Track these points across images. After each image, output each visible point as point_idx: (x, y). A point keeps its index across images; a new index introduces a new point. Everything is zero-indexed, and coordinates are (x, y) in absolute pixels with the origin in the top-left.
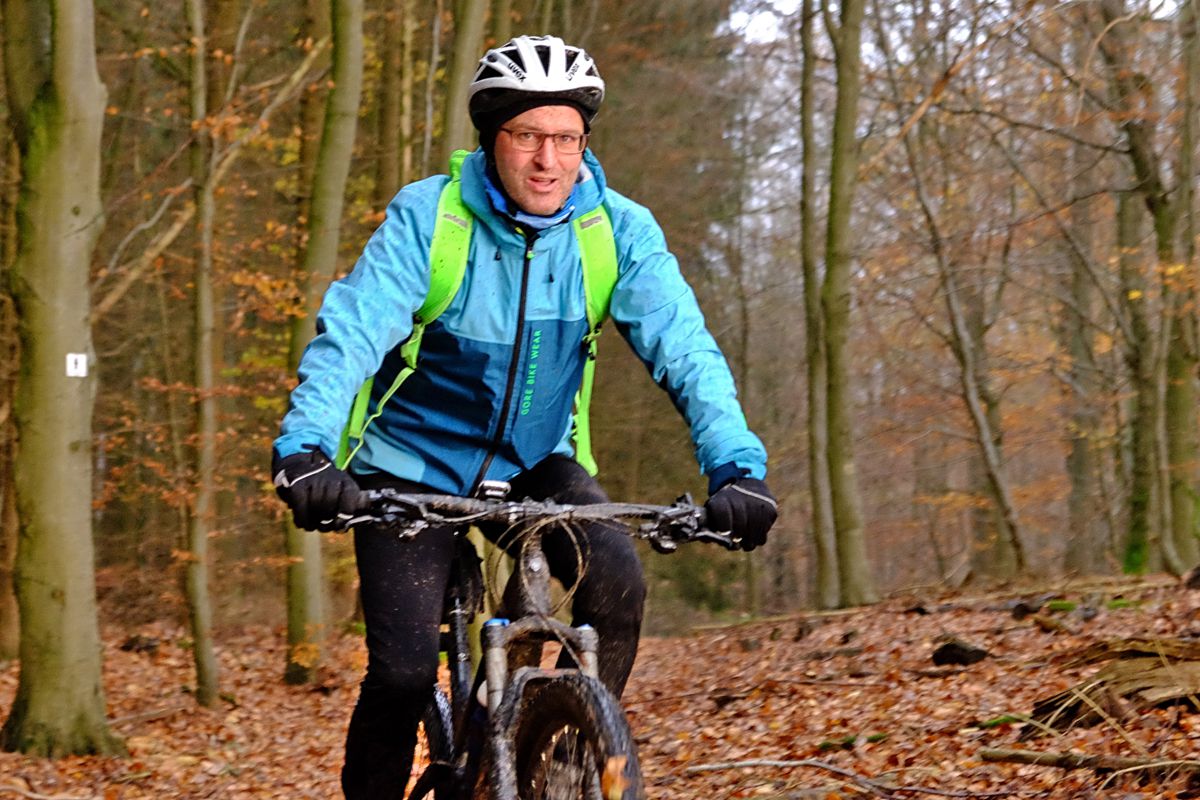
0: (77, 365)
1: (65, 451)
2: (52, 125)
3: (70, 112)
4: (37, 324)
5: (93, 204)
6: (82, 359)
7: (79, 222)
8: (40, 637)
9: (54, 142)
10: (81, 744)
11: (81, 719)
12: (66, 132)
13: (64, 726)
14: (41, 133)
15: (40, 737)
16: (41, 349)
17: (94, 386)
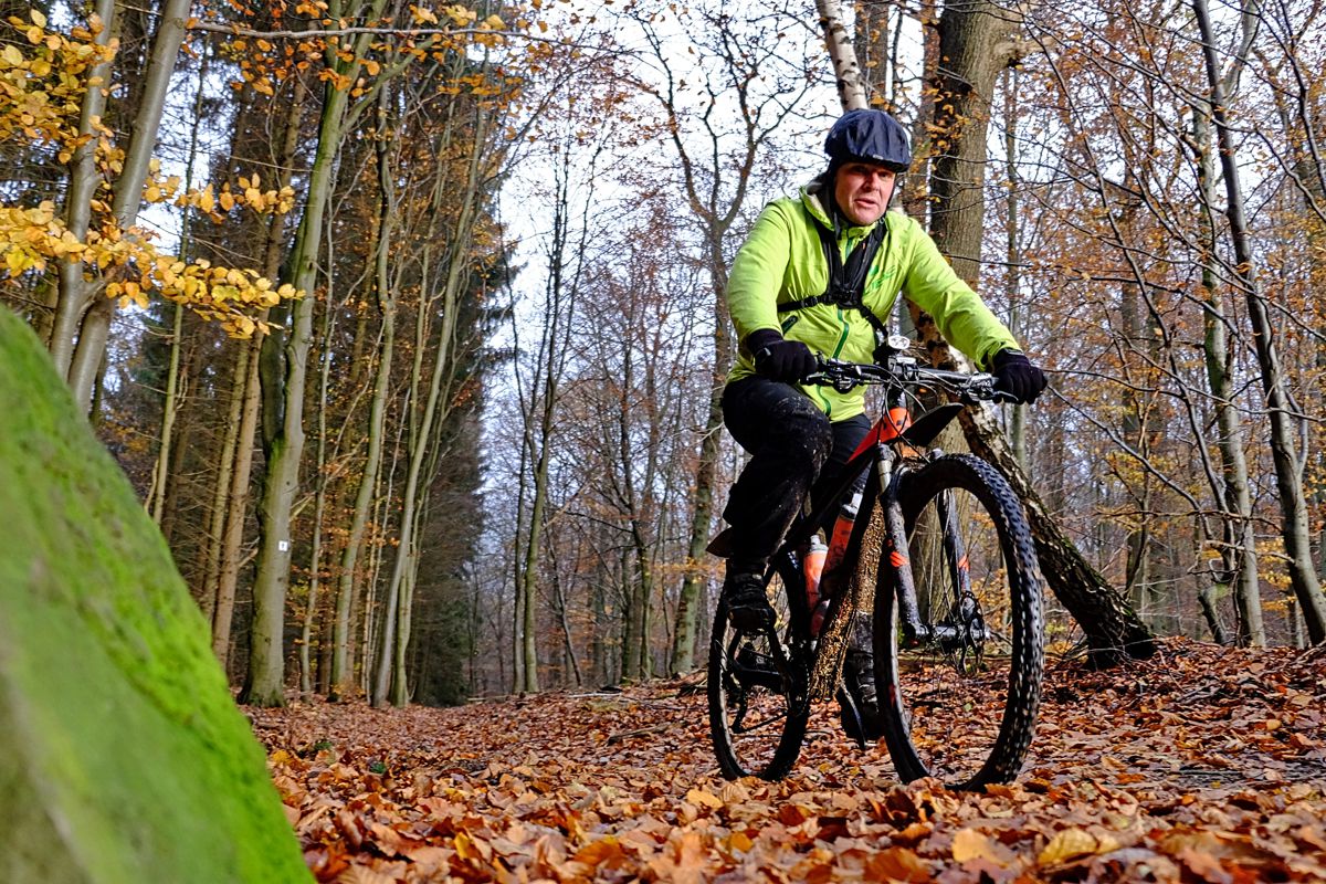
0: (283, 546)
1: (276, 581)
2: (281, 448)
3: (289, 443)
4: (268, 528)
5: (295, 482)
6: (286, 544)
7: (289, 488)
8: (259, 657)
9: (281, 455)
10: (273, 703)
11: (274, 692)
12: (287, 452)
13: (266, 696)
14: (276, 451)
15: (256, 699)
16: (269, 539)
17: (289, 556)
